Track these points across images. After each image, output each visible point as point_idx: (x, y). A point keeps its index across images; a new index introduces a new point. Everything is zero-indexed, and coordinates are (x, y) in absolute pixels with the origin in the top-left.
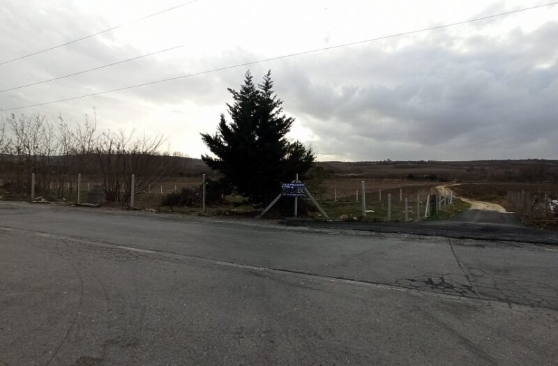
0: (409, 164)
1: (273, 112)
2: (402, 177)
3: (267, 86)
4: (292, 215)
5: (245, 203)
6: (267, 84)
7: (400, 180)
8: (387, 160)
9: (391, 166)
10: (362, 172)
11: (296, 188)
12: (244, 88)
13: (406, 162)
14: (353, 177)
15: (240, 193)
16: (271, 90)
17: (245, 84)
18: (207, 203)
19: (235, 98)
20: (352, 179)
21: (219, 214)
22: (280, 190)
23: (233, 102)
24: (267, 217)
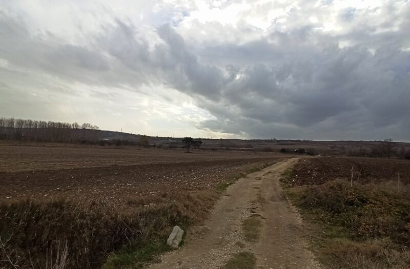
8: (273, 139)
10: (252, 147)
13: (287, 141)
14: (243, 150)
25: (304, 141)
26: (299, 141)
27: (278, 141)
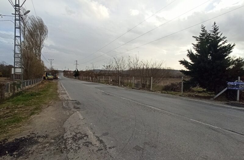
1: (220, 43)
3: (215, 30)
5: (204, 91)
11: (238, 85)
15: (202, 86)
16: (218, 32)
21: (190, 96)
22: (226, 86)
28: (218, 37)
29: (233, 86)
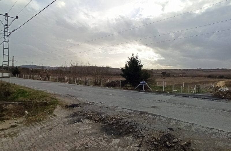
0: (210, 70)
1: (138, 63)
2: (205, 76)
3: (137, 57)
4: (143, 90)
5: (131, 86)
6: (137, 56)
7: (204, 78)
8: (199, 68)
9: (201, 71)
10: (186, 74)
11: (143, 83)
12: (132, 57)
13: (209, 69)
14: (181, 76)
15: (130, 83)
16: (138, 58)
17: (132, 56)
18: (121, 86)
19: (129, 59)
20: (180, 77)
21: (124, 89)
22: (139, 83)
23: (128, 60)
24: (136, 90)
25: (222, 69)
26: (218, 69)
27: (203, 70)
28: (137, 60)
29: (142, 83)
